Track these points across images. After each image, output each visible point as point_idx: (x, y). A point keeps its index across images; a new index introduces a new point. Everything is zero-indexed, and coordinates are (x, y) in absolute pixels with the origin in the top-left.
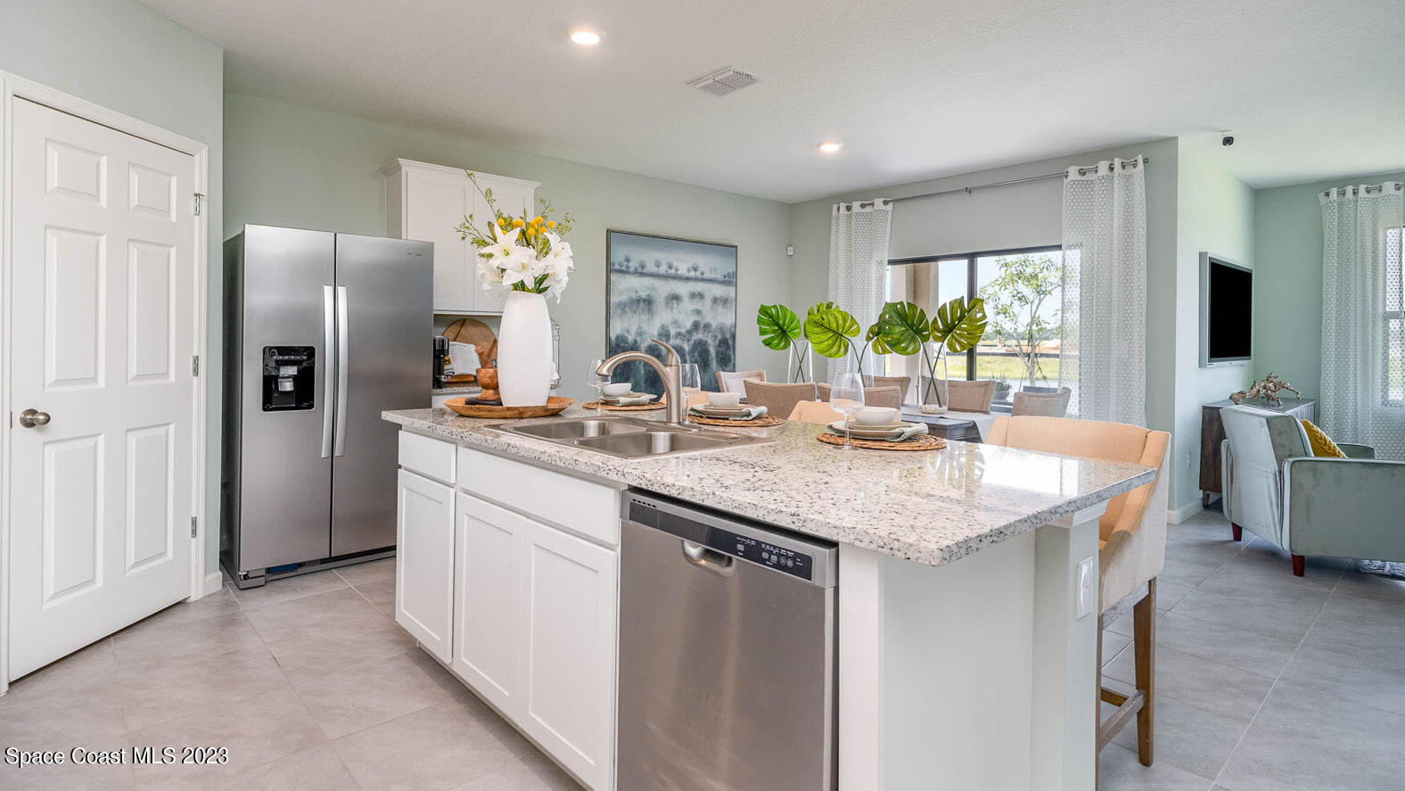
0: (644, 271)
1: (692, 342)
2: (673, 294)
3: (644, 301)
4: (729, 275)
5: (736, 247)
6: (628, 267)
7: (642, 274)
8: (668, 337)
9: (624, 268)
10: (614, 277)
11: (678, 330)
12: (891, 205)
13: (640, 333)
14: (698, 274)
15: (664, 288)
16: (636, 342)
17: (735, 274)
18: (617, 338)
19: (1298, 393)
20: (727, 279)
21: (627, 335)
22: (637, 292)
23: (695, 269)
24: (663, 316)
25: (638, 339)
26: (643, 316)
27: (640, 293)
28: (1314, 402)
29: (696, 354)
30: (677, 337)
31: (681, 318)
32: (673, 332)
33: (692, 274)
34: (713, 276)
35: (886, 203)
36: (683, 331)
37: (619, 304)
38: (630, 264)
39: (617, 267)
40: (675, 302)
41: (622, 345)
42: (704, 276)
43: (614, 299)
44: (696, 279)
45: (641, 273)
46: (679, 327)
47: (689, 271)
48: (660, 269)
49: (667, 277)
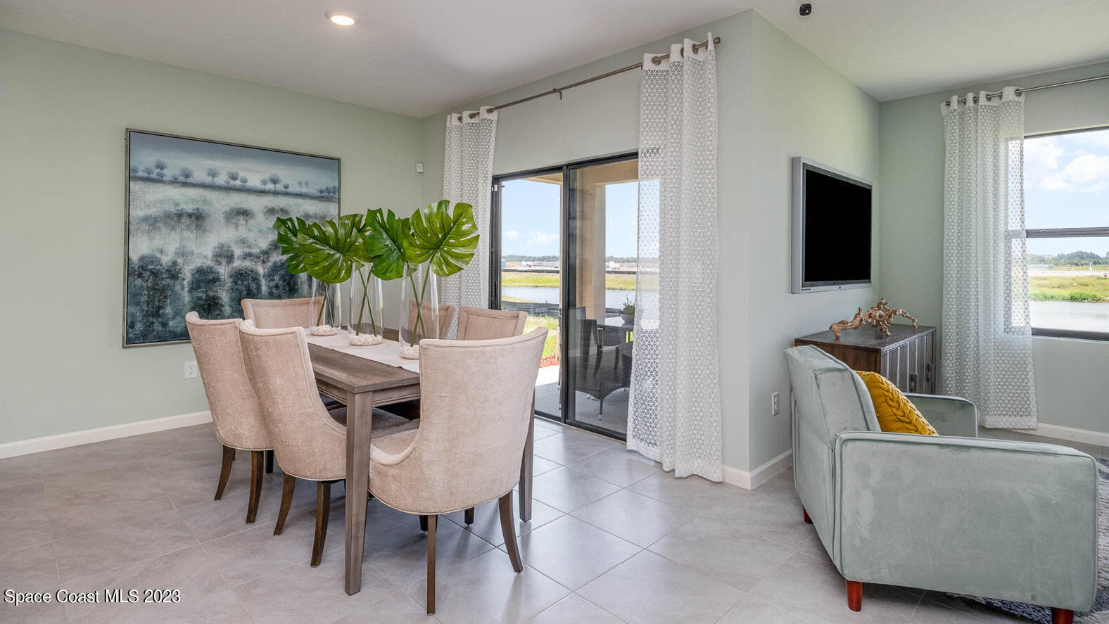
0: (190, 180)
1: (270, 264)
2: (239, 209)
3: (190, 216)
4: (328, 190)
5: (339, 160)
6: (162, 175)
7: (185, 184)
8: (230, 258)
9: (153, 176)
10: (135, 186)
11: (247, 250)
12: (495, 113)
13: (183, 253)
14: (279, 187)
15: (221, 203)
16: (175, 263)
17: (338, 190)
18: (142, 259)
19: (914, 320)
20: (326, 194)
21: (159, 255)
22: (177, 205)
23: (275, 182)
24: (221, 235)
25: (180, 261)
26: (187, 234)
27: (184, 206)
28: (931, 330)
29: (277, 278)
30: (244, 258)
31: (251, 236)
32: (238, 252)
33: (270, 186)
34: (304, 190)
35: (490, 111)
36: (255, 251)
37: (145, 219)
38: (165, 171)
39: (140, 174)
40: (242, 218)
41: (150, 267)
42: (289, 190)
43: (137, 213)
44: (276, 193)
45: (184, 181)
46: (249, 246)
47: (264, 182)
48: (216, 179)
49: (227, 189)
